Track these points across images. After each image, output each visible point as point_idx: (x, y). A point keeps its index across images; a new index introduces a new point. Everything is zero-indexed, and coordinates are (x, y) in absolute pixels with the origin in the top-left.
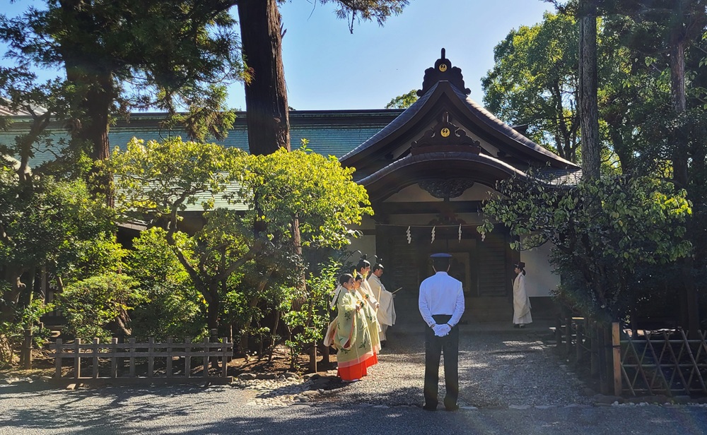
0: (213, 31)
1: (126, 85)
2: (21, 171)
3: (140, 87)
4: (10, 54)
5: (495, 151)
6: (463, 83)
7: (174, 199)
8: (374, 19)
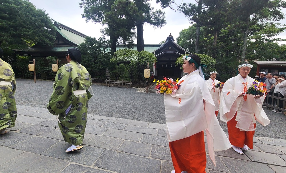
6: (173, 39)
8: (159, 28)
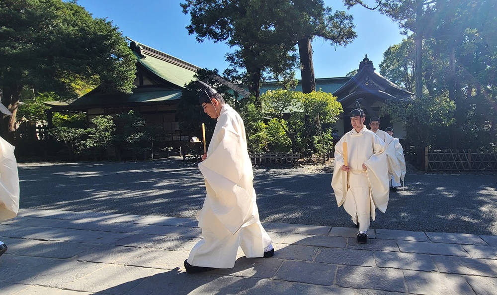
0: (290, 53)
1: (264, 73)
2: (236, 101)
3: (268, 73)
4: (231, 65)
5: (384, 89)
6: (373, 66)
7: (280, 109)
